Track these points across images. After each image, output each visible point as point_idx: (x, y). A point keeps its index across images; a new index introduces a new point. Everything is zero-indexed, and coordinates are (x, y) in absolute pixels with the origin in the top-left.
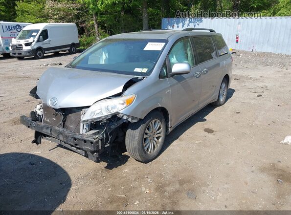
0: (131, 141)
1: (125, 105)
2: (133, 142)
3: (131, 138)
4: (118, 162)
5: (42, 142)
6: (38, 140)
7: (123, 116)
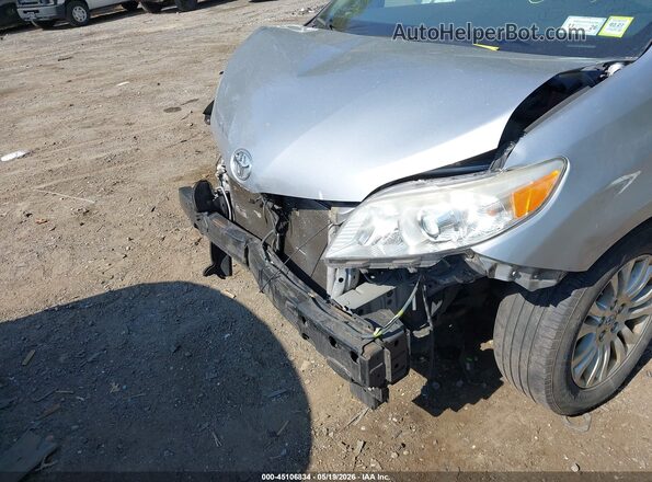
0: (517, 345)
1: (507, 217)
2: (526, 352)
3: (519, 334)
4: (460, 383)
5: (234, 272)
6: (224, 267)
7: (492, 269)
